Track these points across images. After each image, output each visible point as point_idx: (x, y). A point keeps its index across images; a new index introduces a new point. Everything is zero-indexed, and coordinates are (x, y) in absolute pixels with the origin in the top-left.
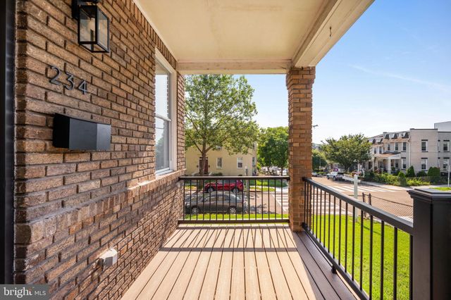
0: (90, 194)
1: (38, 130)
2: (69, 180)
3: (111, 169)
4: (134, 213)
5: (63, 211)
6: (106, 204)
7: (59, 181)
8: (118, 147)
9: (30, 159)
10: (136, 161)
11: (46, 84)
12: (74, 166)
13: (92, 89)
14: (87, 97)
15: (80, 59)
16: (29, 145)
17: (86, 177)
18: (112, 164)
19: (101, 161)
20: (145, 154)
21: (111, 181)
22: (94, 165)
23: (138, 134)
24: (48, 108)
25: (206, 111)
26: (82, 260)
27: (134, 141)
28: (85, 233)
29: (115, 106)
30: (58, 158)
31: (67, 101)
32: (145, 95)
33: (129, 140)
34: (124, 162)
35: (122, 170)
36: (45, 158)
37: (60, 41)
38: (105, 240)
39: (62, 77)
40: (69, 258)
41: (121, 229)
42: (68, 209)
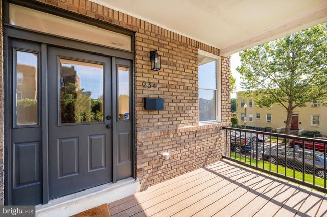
0: (158, 127)
1: (140, 104)
2: (150, 121)
3: (168, 118)
4: (182, 141)
5: (148, 131)
6: (164, 132)
7: (146, 121)
8: (172, 108)
9: (138, 113)
10: (183, 115)
11: (142, 88)
12: (152, 116)
13: (158, 85)
14: (157, 89)
15: (154, 75)
16: (137, 109)
17: (157, 120)
18: (168, 116)
19: (163, 114)
20: (190, 111)
21: (168, 123)
22: (160, 116)
23: (185, 101)
24: (143, 96)
25: (292, 69)
26: (155, 152)
27: (182, 105)
28: (156, 142)
29: (170, 90)
30: (146, 113)
31: (149, 92)
32: (189, 80)
33: (179, 105)
34: (176, 115)
35: (175, 119)
36: (142, 113)
37: (146, 71)
38: (165, 148)
39: (147, 84)
40: (150, 149)
41: (174, 146)
42: (149, 131)
